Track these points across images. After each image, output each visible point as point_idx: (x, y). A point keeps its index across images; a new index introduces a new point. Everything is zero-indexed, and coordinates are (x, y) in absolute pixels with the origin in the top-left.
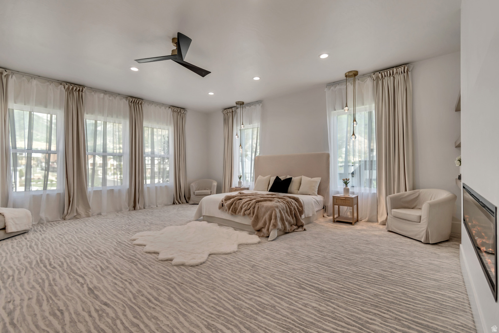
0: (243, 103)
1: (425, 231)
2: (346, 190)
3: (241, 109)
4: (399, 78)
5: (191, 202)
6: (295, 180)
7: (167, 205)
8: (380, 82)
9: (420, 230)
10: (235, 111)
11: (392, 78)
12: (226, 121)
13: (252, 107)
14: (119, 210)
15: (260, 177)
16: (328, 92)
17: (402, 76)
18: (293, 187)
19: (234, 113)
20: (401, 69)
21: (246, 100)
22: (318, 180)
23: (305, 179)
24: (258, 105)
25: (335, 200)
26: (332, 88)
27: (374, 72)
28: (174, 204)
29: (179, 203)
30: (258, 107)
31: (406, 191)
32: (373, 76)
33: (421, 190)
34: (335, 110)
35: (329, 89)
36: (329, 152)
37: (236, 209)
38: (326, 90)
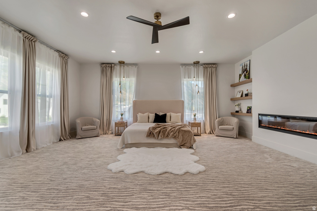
0: (124, 63)
1: (236, 133)
2: (195, 119)
3: (120, 66)
4: (214, 69)
5: (77, 137)
6: (168, 114)
7: (53, 143)
8: (206, 69)
9: (234, 133)
10: (114, 67)
11: (211, 68)
12: (103, 72)
13: (130, 66)
14: (10, 156)
15: (139, 114)
16: (182, 69)
17: (215, 69)
18: (168, 119)
19: (113, 68)
20: (214, 66)
21: (126, 62)
22: (180, 114)
24: (135, 66)
25: (192, 125)
26: (184, 67)
27: (204, 64)
28: (60, 140)
29: (64, 140)
30: (135, 69)
32: (204, 66)
33: (224, 117)
34: (185, 78)
35: (182, 67)
36: (183, 100)
37: (164, 134)
38: (181, 67)
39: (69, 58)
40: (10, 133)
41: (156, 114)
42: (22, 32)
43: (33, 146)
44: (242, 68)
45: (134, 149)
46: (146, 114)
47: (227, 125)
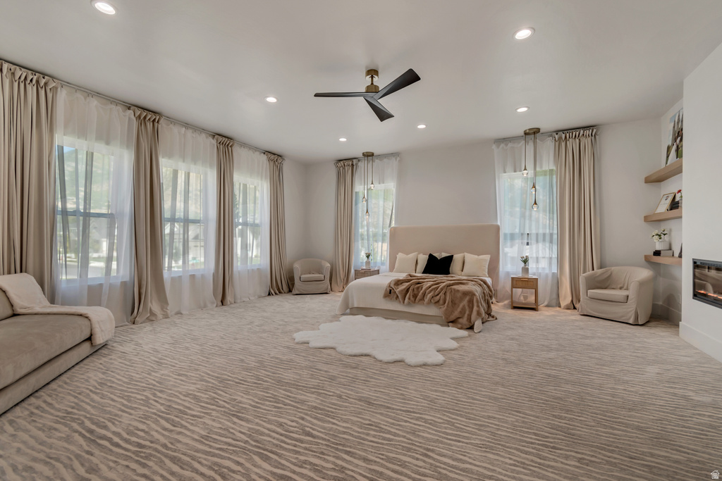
0: (372, 155)
1: (634, 311)
2: (525, 270)
3: (366, 162)
4: (586, 142)
5: (294, 292)
6: (457, 257)
7: (260, 297)
8: (563, 144)
9: (629, 311)
10: (357, 164)
11: (577, 140)
12: (340, 177)
13: (385, 160)
14: (203, 307)
15: (400, 255)
16: (496, 151)
17: (589, 139)
18: (455, 266)
19: (355, 167)
20: (588, 132)
21: (376, 152)
22: (487, 257)
23: (469, 257)
24: (394, 159)
25: (514, 282)
26: (502, 145)
27: (557, 132)
28: (269, 294)
29: (276, 294)
30: (394, 163)
31: (593, 270)
32: (556, 136)
33: (613, 268)
34: (505, 172)
35: (498, 147)
36: (499, 223)
37: (415, 296)
38: (494, 147)
39: (284, 159)
40: (203, 276)
41: (431, 256)
42: (216, 136)
43: (229, 298)
44: (674, 127)
45: (360, 318)
46: (412, 255)
47: (621, 288)
